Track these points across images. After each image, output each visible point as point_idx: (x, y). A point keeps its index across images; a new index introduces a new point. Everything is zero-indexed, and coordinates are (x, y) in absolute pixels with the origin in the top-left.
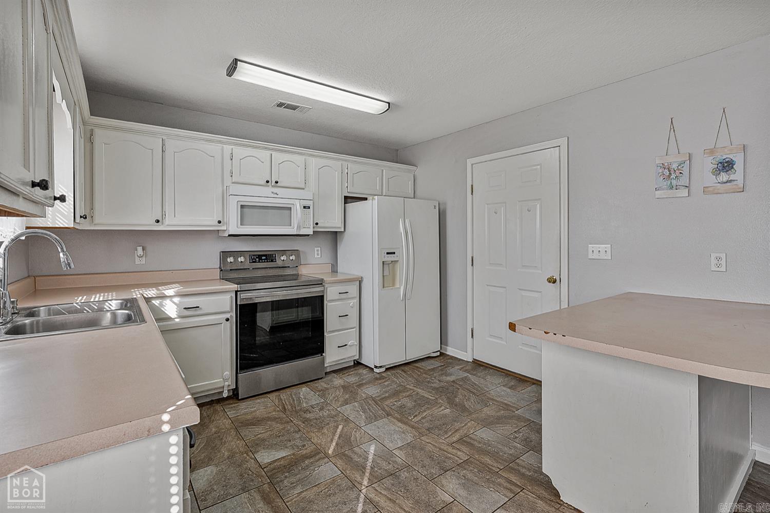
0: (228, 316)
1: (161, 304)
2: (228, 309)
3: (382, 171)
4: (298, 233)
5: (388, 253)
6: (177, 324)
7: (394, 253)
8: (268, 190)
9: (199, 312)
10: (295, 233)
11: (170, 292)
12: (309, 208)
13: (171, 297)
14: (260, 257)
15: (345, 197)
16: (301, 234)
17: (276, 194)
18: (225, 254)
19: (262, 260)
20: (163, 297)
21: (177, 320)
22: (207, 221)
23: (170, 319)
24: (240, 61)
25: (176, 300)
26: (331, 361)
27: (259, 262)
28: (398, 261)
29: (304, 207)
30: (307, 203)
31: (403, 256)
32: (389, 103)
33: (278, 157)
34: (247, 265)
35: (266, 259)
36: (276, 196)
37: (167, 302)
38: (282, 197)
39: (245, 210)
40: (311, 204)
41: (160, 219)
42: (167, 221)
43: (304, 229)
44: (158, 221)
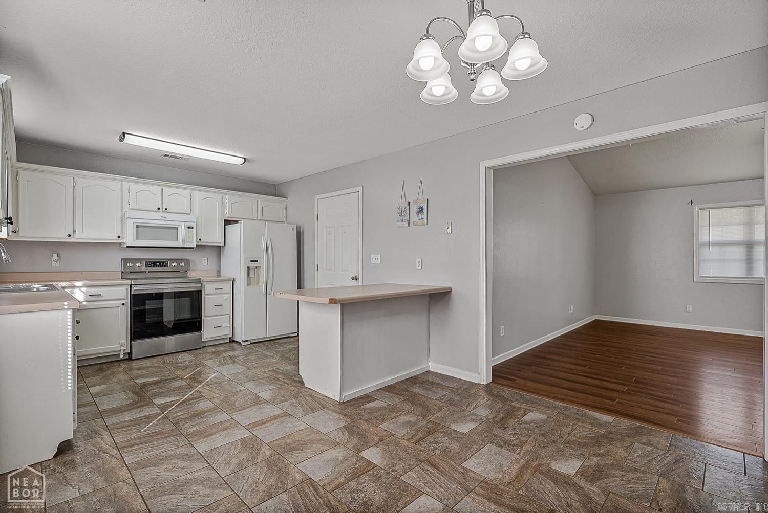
0: (124, 302)
1: (72, 292)
2: (124, 297)
3: (257, 201)
4: (183, 246)
5: (251, 261)
6: (85, 305)
7: (257, 261)
8: (159, 215)
9: (100, 298)
10: (181, 246)
11: (78, 284)
12: (193, 228)
13: (79, 287)
14: (154, 264)
15: (225, 220)
16: (186, 246)
17: (165, 218)
18: (125, 261)
19: (156, 265)
20: (75, 287)
21: (84, 303)
22: (109, 236)
23: (79, 302)
24: (127, 134)
25: (84, 289)
26: (207, 337)
27: (154, 267)
28: (260, 267)
29: (189, 228)
30: (190, 225)
31: (263, 263)
32: (245, 159)
33: (167, 191)
34: (144, 268)
35: (160, 265)
36: (165, 219)
37: (77, 291)
38: (171, 219)
39: (140, 229)
40: (194, 225)
41: (71, 234)
42: (77, 236)
43: (188, 243)
44: (69, 236)
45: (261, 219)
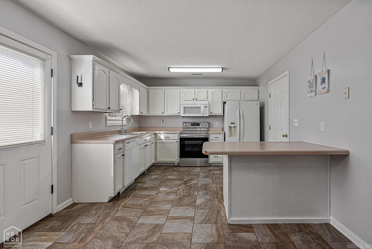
0: (177, 141)
2: (177, 139)
3: (241, 90)
4: (203, 116)
5: (231, 123)
6: (164, 141)
7: (234, 123)
8: (192, 102)
9: (169, 139)
10: (202, 116)
11: (162, 132)
12: (207, 107)
13: (162, 133)
14: (194, 124)
15: (224, 102)
16: (204, 116)
17: (195, 103)
19: (195, 125)
20: (161, 133)
21: (164, 140)
23: (162, 140)
24: (170, 68)
25: (164, 134)
27: (194, 126)
28: (236, 127)
29: (205, 107)
31: (237, 124)
32: (222, 68)
33: (197, 90)
34: (190, 126)
35: (197, 125)
36: (195, 104)
37: (161, 135)
38: (198, 104)
39: (186, 109)
40: (207, 105)
41: (164, 112)
42: (165, 113)
43: (205, 115)
44: (163, 113)
45: (243, 100)
